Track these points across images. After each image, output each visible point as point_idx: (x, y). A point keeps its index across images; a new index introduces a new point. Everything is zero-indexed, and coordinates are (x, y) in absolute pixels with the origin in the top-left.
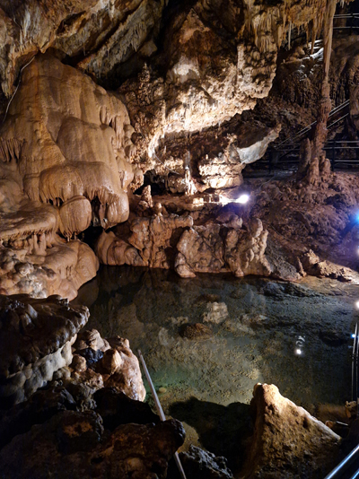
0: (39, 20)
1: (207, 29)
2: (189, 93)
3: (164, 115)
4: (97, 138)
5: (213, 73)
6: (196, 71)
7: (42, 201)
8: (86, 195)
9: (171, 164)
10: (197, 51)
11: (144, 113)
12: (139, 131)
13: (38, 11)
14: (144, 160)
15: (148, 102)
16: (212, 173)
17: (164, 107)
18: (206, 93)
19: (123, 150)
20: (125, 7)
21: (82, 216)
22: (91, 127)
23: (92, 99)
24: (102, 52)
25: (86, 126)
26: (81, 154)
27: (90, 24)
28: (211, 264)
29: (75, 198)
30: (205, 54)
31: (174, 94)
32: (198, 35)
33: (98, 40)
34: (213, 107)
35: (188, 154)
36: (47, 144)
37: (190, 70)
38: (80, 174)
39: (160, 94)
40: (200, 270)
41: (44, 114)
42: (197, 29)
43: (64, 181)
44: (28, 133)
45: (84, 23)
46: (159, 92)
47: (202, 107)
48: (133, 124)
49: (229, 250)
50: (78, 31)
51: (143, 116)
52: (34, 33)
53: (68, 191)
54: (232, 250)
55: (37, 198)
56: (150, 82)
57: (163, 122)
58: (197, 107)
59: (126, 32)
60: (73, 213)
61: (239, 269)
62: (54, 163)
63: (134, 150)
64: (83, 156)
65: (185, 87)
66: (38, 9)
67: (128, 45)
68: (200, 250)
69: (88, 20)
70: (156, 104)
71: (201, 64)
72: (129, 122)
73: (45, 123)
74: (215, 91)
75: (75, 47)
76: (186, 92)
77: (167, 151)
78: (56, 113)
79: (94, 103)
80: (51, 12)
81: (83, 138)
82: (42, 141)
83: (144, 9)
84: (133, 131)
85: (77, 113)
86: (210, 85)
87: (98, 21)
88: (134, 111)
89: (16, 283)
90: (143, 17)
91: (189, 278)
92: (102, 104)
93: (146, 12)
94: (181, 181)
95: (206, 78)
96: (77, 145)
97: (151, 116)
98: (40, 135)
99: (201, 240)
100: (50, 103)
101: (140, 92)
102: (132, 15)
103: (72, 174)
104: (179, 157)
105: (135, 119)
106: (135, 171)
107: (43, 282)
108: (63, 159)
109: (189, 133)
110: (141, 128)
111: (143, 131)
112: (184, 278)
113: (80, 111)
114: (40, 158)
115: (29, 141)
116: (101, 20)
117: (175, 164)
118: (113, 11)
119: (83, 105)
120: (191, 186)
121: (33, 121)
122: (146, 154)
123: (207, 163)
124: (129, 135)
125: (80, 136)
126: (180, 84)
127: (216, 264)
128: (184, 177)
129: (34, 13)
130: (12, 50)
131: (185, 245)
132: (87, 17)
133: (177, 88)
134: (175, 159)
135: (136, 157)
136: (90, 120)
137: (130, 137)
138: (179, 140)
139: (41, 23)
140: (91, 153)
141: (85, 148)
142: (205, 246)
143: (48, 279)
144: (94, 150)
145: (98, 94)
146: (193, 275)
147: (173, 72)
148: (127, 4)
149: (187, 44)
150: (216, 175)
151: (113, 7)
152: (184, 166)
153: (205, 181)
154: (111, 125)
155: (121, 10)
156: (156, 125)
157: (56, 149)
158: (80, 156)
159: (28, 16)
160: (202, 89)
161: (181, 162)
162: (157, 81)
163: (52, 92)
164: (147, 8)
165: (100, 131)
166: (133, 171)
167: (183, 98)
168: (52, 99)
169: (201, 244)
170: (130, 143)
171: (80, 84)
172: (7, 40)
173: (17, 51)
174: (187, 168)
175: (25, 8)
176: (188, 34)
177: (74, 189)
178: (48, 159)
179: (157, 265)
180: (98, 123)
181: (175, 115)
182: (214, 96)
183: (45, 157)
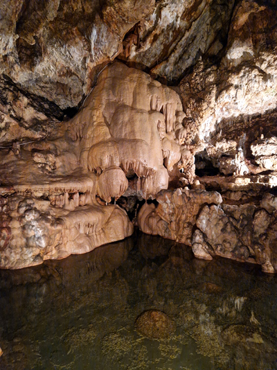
0: (105, 34)
1: (262, 8)
2: (241, 74)
3: (214, 98)
4: (141, 120)
5: (267, 48)
6: (250, 51)
7: (89, 170)
8: (121, 166)
9: (225, 146)
10: (252, 32)
11: (195, 99)
12: (190, 116)
13: (104, 28)
14: (195, 142)
15: (200, 89)
16: (266, 153)
17: (214, 91)
18: (261, 71)
19: (174, 134)
20: (191, 17)
21: (114, 183)
22: (138, 112)
23: (145, 90)
24: (172, 59)
25: (133, 111)
26: (125, 133)
27: (161, 38)
28: (235, 249)
29: (112, 167)
30: (260, 32)
31: (225, 78)
32: (253, 18)
33: (170, 50)
34: (269, 83)
35: (244, 136)
36: (99, 125)
37: (244, 53)
38: (118, 149)
39: (212, 80)
40: (222, 254)
41: (102, 104)
42: (252, 11)
43: (103, 153)
44: (88, 117)
45: (156, 37)
46: (211, 79)
47: (256, 85)
48: (184, 111)
49: (257, 236)
50: (152, 45)
51: (193, 101)
52: (102, 45)
53: (106, 161)
54: (261, 236)
55: (86, 167)
56: (202, 71)
57: (212, 105)
58: (251, 85)
59: (193, 38)
60: (107, 180)
61: (268, 262)
62: (101, 139)
63: (184, 133)
64: (126, 134)
65: (237, 70)
66: (103, 26)
67: (197, 50)
68: (223, 230)
69: (159, 35)
70: (206, 89)
71: (255, 42)
72: (181, 109)
73: (102, 110)
74: (269, 65)
75: (152, 59)
76: (238, 73)
77: (222, 135)
78: (112, 102)
79: (146, 93)
80: (113, 26)
81: (129, 121)
82: (95, 123)
83: (208, 13)
84: (185, 116)
85: (129, 101)
86: (264, 60)
87: (169, 35)
88: (186, 98)
89: (22, 225)
90: (208, 22)
91: (203, 260)
92: (153, 93)
93: (210, 16)
94: (231, 162)
95: (259, 55)
96: (122, 126)
97: (200, 100)
98: (95, 118)
99: (226, 220)
100: (108, 95)
101: (193, 81)
102: (196, 22)
103: (112, 147)
104: (233, 139)
105: (187, 106)
106: (182, 151)
107: (44, 229)
108: (109, 137)
109: (248, 116)
110: (191, 113)
111: (193, 115)
112: (198, 259)
113: (132, 100)
114: (92, 136)
115: (88, 124)
116: (171, 33)
117: (228, 146)
118: (179, 22)
119: (135, 95)
120: (242, 166)
121: (93, 109)
122: (197, 137)
123: (261, 142)
124: (181, 119)
125: (126, 119)
126: (233, 67)
127: (242, 250)
128: (233, 158)
129: (100, 29)
130: (88, 61)
131: (204, 222)
132: (158, 32)
133: (229, 72)
134: (227, 141)
135: (186, 139)
136: (138, 106)
137: (181, 121)
138: (238, 125)
139: (107, 37)
140: (133, 132)
141: (128, 129)
142: (229, 226)
143: (50, 227)
144: (136, 130)
145: (151, 86)
146: (208, 257)
147: (227, 58)
148: (192, 14)
149: (242, 29)
150: (273, 155)
151: (179, 19)
152: (237, 147)
153: (258, 162)
154: (161, 112)
155: (188, 20)
156: (204, 108)
157: (106, 129)
158: (123, 135)
159: (95, 32)
160: (256, 67)
161: (234, 144)
162: (209, 70)
163: (113, 87)
164: (210, 12)
165: (146, 116)
166: (181, 151)
167: (235, 80)
168: (111, 92)
169: (226, 225)
170: (181, 126)
171: (136, 80)
172: (84, 54)
173: (92, 61)
174: (240, 149)
175: (93, 26)
176: (243, 19)
177: (112, 160)
178: (97, 137)
179: (183, 240)
180: (148, 109)
181: (226, 97)
182: (268, 72)
183: (95, 135)
